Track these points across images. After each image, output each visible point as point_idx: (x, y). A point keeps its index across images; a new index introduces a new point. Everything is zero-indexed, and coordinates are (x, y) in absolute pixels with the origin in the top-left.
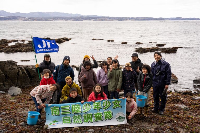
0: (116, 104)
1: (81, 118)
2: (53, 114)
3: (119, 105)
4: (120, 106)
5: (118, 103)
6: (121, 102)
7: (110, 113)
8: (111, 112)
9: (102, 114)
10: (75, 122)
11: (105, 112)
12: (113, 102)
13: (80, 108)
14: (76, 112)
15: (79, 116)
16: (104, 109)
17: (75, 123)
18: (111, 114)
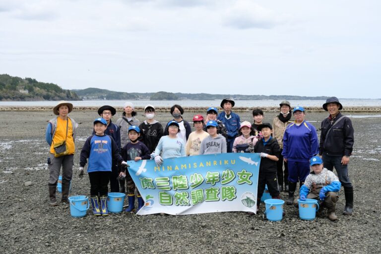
0: (243, 177)
1: (187, 198)
2: (144, 186)
3: (248, 179)
4: (250, 182)
5: (246, 176)
6: (252, 176)
7: (232, 191)
8: (234, 189)
9: (217, 190)
10: (179, 203)
11: (223, 188)
12: (239, 174)
13: (186, 180)
14: (179, 188)
15: (185, 194)
16: (222, 182)
17: (179, 205)
18: (234, 192)
